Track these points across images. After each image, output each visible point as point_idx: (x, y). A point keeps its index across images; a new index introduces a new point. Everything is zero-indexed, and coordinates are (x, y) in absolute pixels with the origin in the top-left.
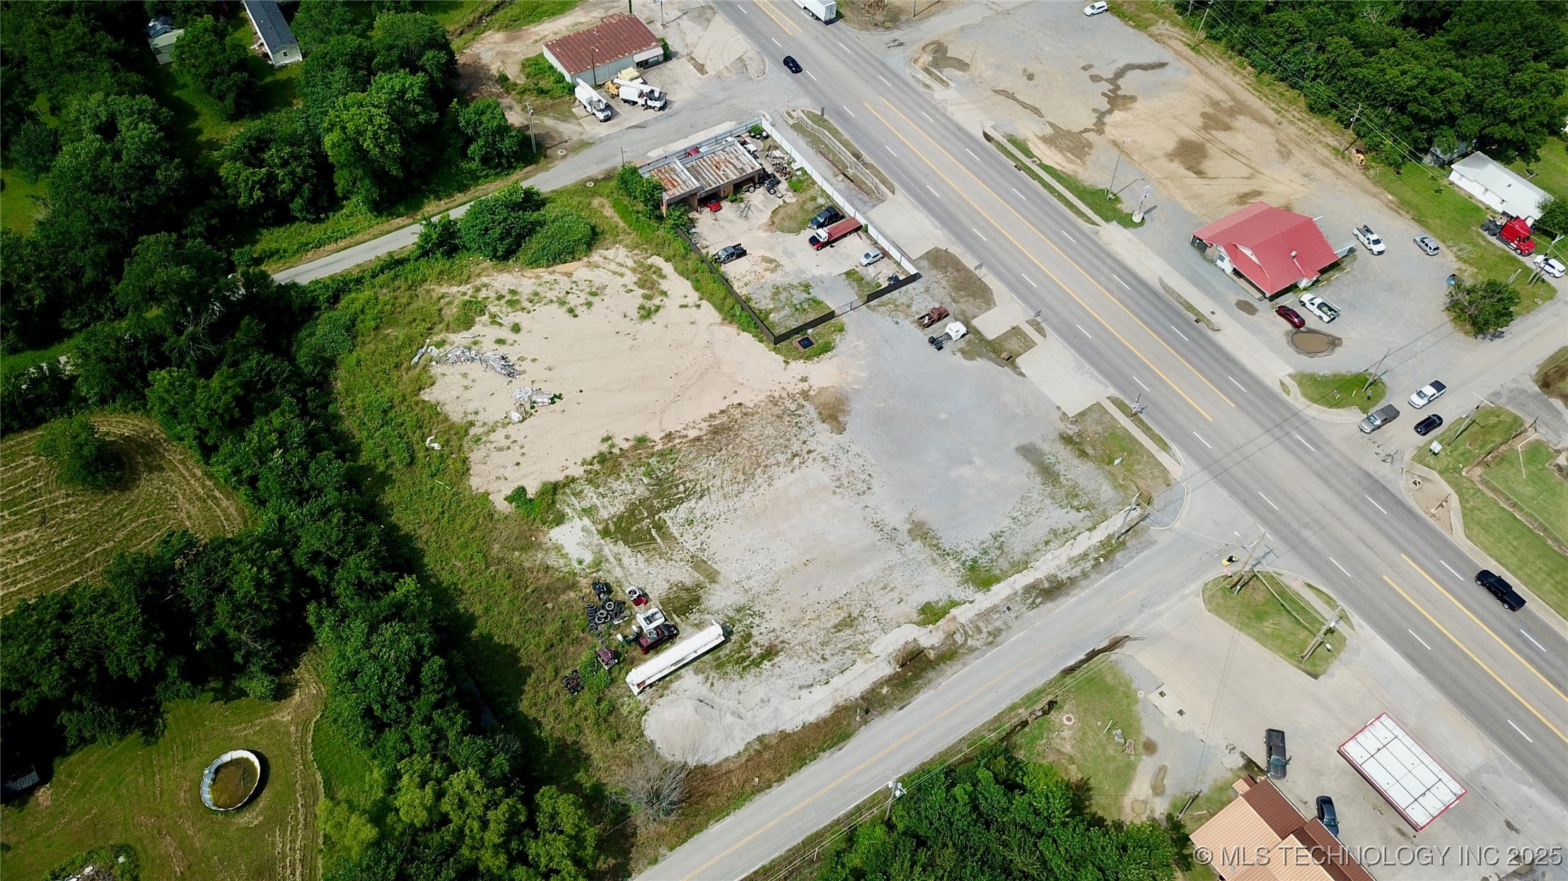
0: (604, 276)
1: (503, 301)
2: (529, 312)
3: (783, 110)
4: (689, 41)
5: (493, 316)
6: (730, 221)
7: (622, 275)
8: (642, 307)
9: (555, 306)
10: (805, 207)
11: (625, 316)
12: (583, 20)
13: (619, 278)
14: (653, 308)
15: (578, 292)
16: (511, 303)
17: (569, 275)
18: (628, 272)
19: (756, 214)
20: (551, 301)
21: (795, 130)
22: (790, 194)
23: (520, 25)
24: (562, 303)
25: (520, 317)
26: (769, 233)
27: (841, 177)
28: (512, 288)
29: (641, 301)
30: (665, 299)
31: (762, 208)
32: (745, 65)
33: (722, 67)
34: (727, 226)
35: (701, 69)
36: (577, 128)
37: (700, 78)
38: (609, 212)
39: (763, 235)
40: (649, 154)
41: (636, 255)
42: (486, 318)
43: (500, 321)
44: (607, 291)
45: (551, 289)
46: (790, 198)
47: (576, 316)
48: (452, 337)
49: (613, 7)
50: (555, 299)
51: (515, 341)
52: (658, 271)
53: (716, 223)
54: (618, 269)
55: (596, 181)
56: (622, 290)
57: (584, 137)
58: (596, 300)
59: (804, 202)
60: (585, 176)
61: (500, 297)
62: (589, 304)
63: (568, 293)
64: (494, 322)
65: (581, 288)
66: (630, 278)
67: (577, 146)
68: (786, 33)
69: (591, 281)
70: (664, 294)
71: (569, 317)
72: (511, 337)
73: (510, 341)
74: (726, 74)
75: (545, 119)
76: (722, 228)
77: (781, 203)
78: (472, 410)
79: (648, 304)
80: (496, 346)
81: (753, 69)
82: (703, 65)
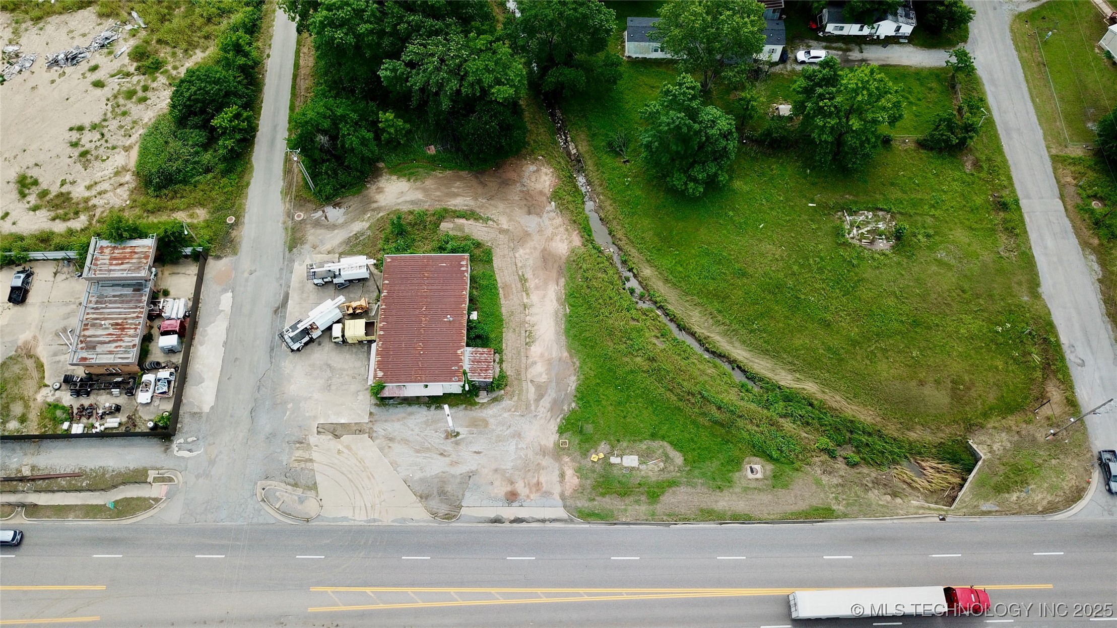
0: (100, 174)
1: (139, 88)
2: (108, 100)
3: (179, 478)
4: (397, 448)
5: (128, 75)
6: (68, 316)
7: (89, 188)
8: (36, 183)
9: (97, 120)
10: (20, 403)
11: (36, 165)
12: (536, 350)
13: (87, 183)
14: (27, 191)
15: (98, 144)
16: (130, 94)
17: (127, 149)
18: (87, 194)
19: (55, 347)
20: (105, 120)
21: (136, 471)
22: (50, 399)
23: (572, 278)
24: (94, 127)
25: (107, 92)
26: (20, 343)
27: (26, 472)
28: (149, 102)
29: (44, 186)
30: (28, 206)
31: (57, 358)
32: (296, 485)
33: (315, 456)
34: (64, 310)
35: (336, 431)
36: (328, 246)
37: (315, 418)
38: (181, 216)
39: (24, 337)
40: (230, 294)
41: (103, 212)
42: (132, 69)
43: (117, 77)
44: (79, 166)
45: (121, 127)
46: (45, 396)
47: (71, 129)
48: (132, 42)
49: (540, 397)
50: (105, 124)
51: (84, 78)
52: (65, 218)
53: (78, 302)
54: (99, 188)
55: (232, 226)
56: (70, 178)
57: (307, 247)
58: (76, 152)
59: (27, 406)
60: (246, 220)
61: (145, 89)
62: (74, 145)
63: (103, 135)
64: (119, 72)
65: (102, 149)
66: (78, 192)
67: (298, 235)
68: (319, 583)
69: (104, 161)
70: (35, 209)
71: (76, 123)
72: (95, 76)
73: (88, 74)
74: (299, 454)
75: (366, 225)
76: (67, 304)
77: (47, 382)
78: (46, 28)
79: (35, 190)
80: (92, 63)
81: (285, 494)
82: (337, 437)
